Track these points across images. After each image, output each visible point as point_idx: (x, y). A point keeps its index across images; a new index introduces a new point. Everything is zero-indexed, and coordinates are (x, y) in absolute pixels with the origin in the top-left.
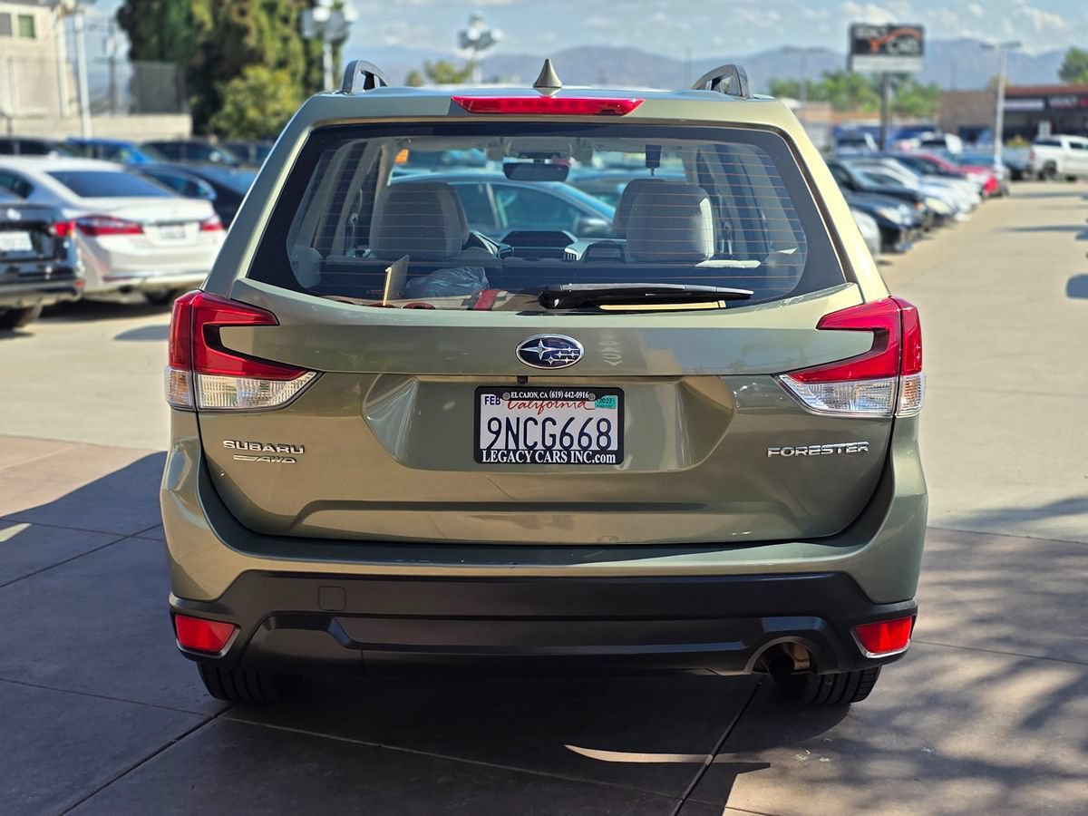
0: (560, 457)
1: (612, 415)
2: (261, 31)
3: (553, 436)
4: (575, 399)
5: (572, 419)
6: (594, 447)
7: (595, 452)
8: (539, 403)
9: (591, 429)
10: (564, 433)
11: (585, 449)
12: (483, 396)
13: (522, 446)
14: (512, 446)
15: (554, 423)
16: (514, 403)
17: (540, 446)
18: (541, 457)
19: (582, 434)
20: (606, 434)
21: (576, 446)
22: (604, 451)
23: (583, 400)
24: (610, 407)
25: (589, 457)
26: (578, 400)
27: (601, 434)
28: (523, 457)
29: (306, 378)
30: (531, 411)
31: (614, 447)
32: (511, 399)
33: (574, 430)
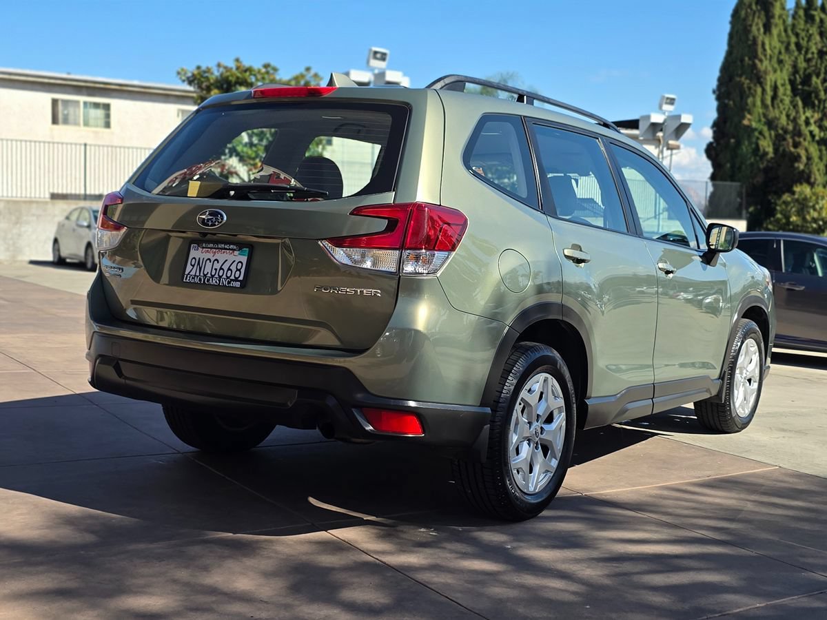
0: (216, 282)
1: (244, 259)
2: (809, 158)
3: (216, 269)
4: (229, 249)
5: (226, 260)
6: (232, 277)
7: (232, 280)
8: (214, 250)
9: (233, 268)
10: (221, 269)
11: (228, 278)
12: (192, 245)
13: (202, 274)
14: (198, 274)
15: (218, 262)
16: (204, 249)
17: (209, 275)
18: (208, 280)
19: (229, 269)
20: (240, 270)
21: (224, 276)
22: (236, 280)
23: (234, 250)
24: (244, 255)
25: (229, 283)
26: (231, 250)
27: (237, 270)
28: (200, 280)
29: (124, 230)
30: (210, 256)
31: (241, 278)
32: (203, 248)
33: (226, 267)
